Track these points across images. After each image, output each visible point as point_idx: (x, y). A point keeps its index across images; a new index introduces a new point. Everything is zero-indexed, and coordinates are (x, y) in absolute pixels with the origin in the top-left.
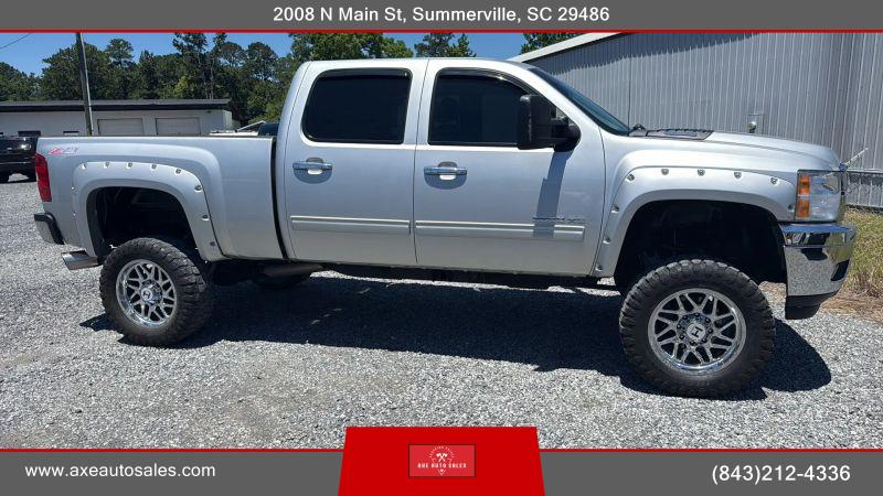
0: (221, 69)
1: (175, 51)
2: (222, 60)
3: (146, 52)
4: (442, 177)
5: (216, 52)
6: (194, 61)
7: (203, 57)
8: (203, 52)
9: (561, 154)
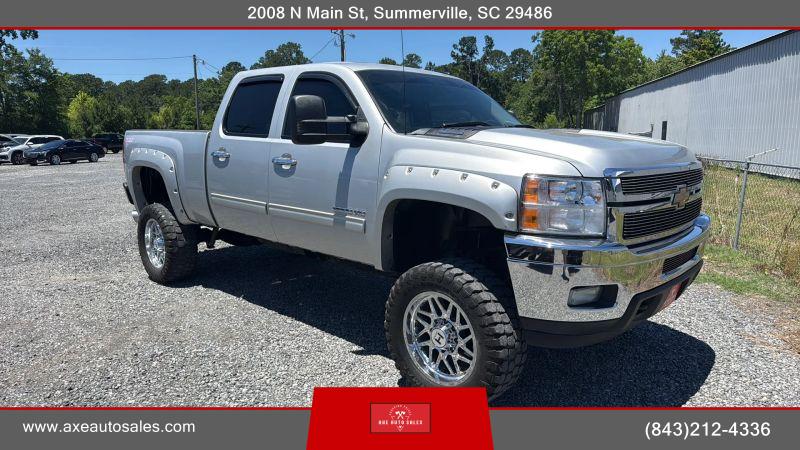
0: (486, 74)
1: (452, 61)
2: (489, 66)
3: (430, 64)
4: (284, 167)
5: (484, 58)
6: (466, 68)
7: (473, 64)
8: (474, 60)
9: (353, 149)
